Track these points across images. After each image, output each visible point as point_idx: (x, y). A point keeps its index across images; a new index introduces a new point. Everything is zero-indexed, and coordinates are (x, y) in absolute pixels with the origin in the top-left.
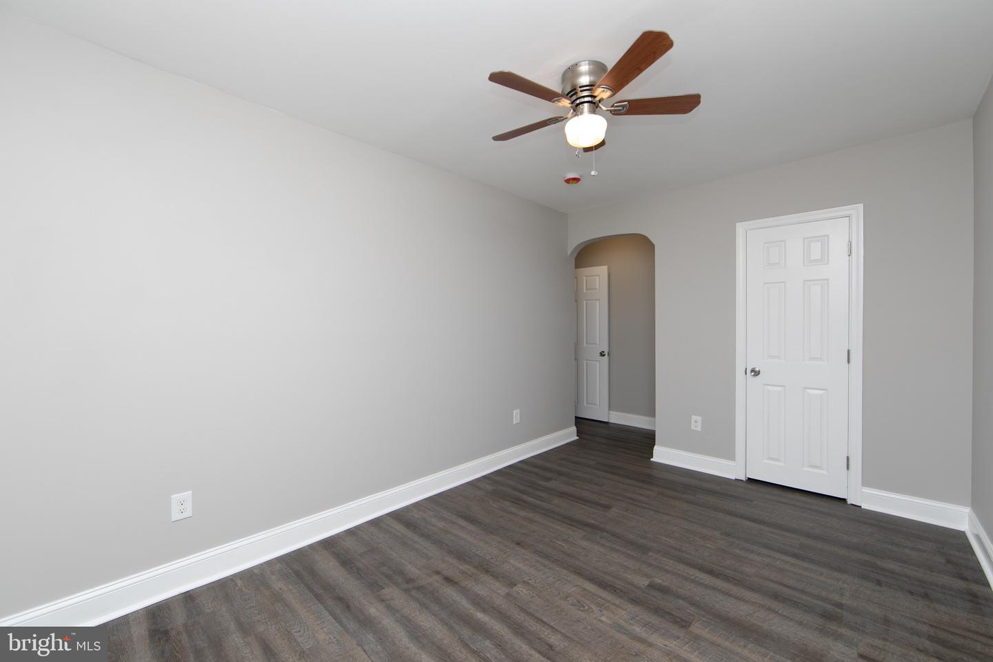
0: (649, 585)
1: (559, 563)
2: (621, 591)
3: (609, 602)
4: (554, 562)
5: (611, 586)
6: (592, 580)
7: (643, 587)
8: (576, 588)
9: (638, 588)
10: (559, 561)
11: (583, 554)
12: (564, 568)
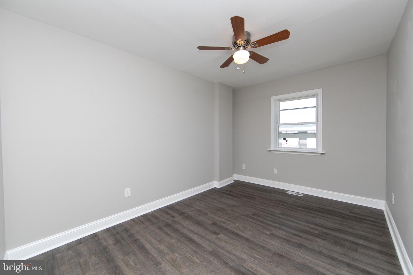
0: (219, 234)
1: (256, 244)
2: (230, 232)
3: (235, 229)
4: (258, 244)
5: (234, 234)
6: (241, 236)
7: (221, 234)
8: (247, 233)
9: (224, 234)
10: (256, 245)
11: (245, 249)
12: (253, 241)
